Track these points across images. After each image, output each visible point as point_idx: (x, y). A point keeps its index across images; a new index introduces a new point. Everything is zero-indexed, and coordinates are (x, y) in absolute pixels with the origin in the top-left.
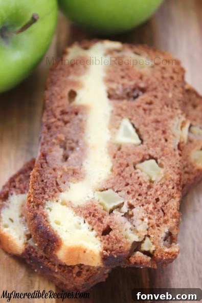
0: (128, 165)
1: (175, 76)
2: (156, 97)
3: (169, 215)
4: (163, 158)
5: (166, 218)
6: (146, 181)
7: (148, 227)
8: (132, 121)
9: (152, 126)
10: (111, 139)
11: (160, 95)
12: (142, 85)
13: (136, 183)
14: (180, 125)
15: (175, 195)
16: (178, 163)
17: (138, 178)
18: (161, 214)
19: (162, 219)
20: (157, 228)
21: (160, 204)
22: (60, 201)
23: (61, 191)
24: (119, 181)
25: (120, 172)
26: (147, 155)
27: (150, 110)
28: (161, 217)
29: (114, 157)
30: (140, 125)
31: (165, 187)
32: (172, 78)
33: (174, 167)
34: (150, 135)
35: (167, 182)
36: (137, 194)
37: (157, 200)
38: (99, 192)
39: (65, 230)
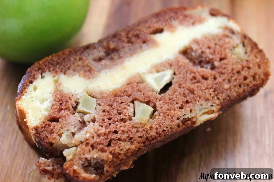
0: (129, 96)
1: (250, 79)
2: (215, 78)
3: (111, 149)
4: (162, 114)
5: (106, 148)
6: (127, 114)
7: (83, 140)
8: (174, 76)
9: (184, 91)
10: (144, 73)
11: (219, 80)
12: (216, 64)
13: (118, 110)
14: (206, 110)
15: (135, 142)
16: (169, 128)
17: (125, 108)
18: (106, 142)
19: (101, 146)
20: (89, 147)
21: (114, 136)
22: (56, 78)
23: (65, 74)
24: (108, 99)
25: (118, 95)
26: (153, 102)
27: (199, 82)
28: (103, 144)
29: (128, 84)
30: (176, 83)
31: (135, 130)
32: (245, 78)
33: (160, 126)
34: (174, 94)
35: (140, 129)
36: (108, 117)
37: (116, 132)
38: (87, 95)
39: (32, 96)
